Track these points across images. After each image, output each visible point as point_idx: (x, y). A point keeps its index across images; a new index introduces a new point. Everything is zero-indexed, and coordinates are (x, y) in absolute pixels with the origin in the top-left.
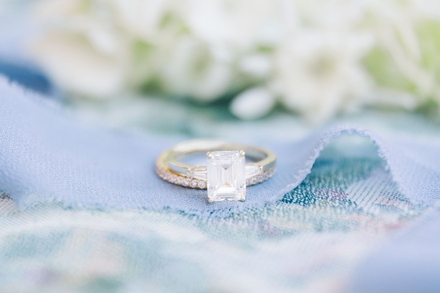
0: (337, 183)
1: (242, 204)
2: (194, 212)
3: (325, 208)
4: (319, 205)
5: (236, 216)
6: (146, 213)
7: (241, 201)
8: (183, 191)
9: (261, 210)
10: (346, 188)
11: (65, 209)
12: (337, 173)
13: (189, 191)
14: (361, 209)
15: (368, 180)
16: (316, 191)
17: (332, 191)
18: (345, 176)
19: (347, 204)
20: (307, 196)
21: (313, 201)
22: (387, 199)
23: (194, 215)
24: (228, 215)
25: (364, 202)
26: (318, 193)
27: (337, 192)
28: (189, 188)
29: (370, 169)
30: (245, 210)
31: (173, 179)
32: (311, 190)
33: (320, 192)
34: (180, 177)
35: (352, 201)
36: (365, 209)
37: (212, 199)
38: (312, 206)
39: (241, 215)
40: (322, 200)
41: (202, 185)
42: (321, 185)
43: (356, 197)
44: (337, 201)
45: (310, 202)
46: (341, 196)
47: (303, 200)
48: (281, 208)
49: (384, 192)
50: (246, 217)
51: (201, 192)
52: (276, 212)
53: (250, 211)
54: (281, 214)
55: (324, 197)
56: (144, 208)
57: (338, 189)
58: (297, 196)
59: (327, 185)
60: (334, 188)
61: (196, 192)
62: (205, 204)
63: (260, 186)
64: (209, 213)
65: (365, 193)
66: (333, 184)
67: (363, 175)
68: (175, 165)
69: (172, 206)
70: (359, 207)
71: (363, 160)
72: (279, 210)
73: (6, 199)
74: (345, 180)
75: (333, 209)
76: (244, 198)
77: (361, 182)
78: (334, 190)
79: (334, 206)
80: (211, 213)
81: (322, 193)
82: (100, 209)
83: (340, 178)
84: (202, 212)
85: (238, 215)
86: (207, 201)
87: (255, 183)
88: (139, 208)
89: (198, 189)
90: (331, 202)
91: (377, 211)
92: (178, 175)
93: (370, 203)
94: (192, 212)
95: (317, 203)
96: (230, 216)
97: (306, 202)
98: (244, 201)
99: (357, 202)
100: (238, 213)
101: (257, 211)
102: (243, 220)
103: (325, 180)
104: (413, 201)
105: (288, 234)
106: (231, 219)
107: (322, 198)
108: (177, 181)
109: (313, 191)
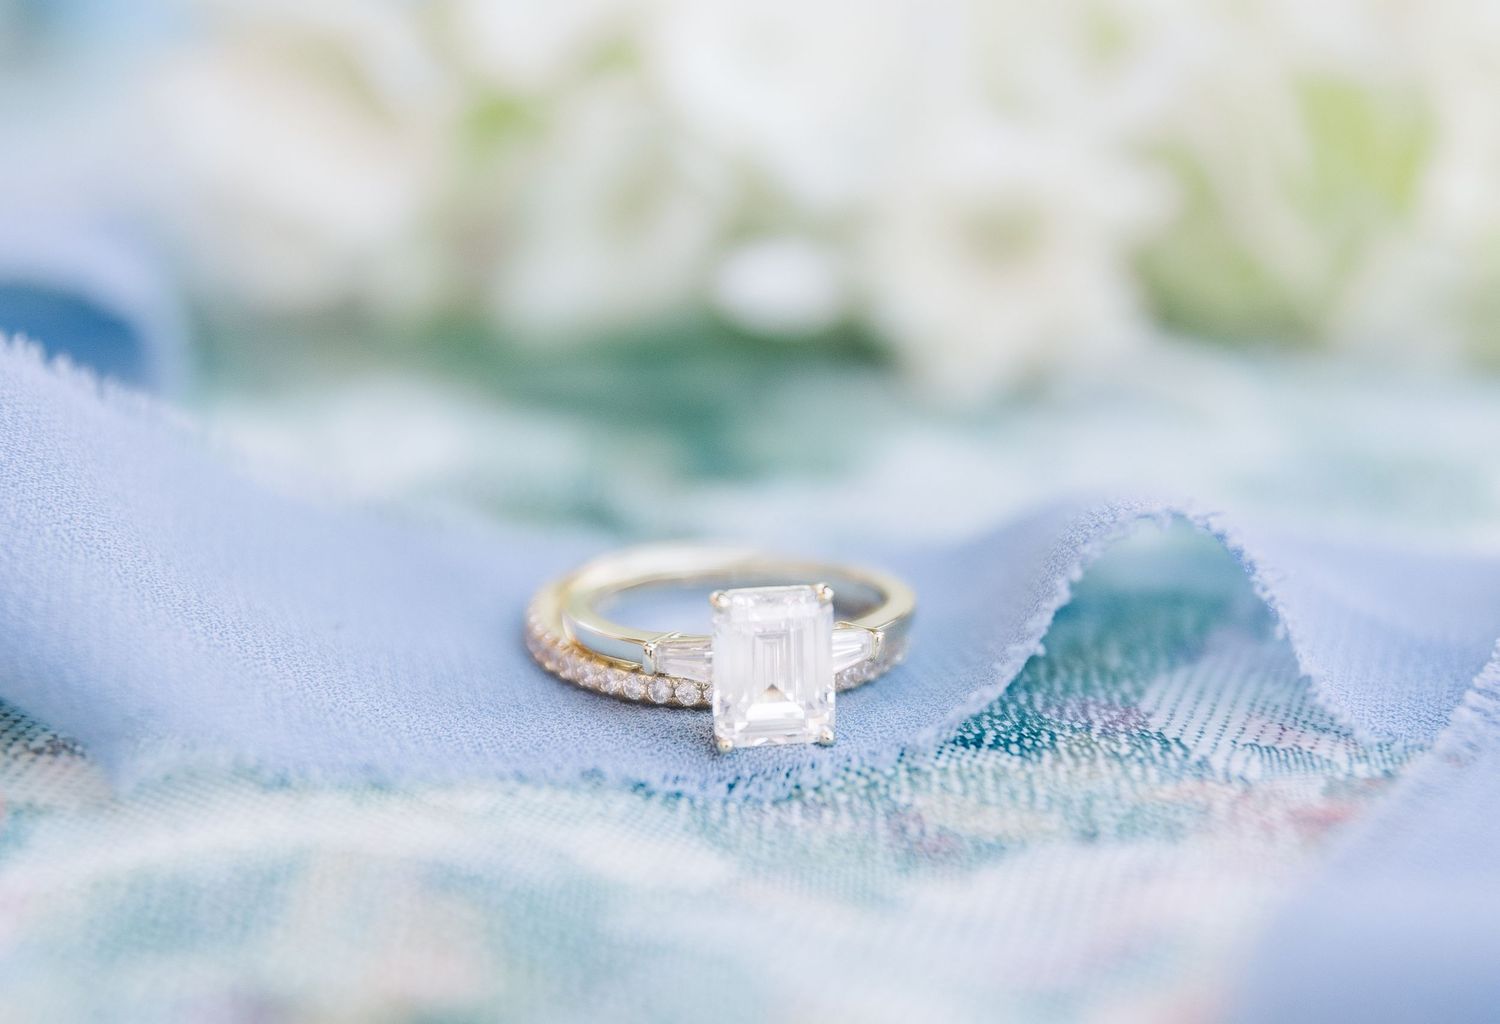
0: (1109, 679)
1: (825, 753)
2: (679, 787)
3: (1093, 761)
4: (1071, 753)
5: (810, 794)
6: (525, 792)
7: (821, 745)
8: (628, 715)
9: (890, 772)
10: (1140, 693)
11: (266, 787)
12: (1099, 643)
13: (647, 715)
14: (1203, 763)
15: (1205, 665)
16: (1047, 705)
17: (1096, 703)
18: (1129, 652)
19: (1156, 746)
20: (1023, 723)
21: (1046, 738)
22: (1275, 730)
23: (678, 795)
24: (783, 793)
25: (1208, 740)
26: (1054, 711)
27: (1115, 709)
28: (646, 704)
29: (1202, 628)
30: (836, 775)
31: (591, 674)
32: (1030, 702)
33: (1061, 710)
34: (618, 671)
35: (1170, 735)
36: (1218, 762)
37: (727, 741)
38: (1047, 755)
39: (826, 789)
40: (1076, 737)
41: (688, 695)
42: (1058, 687)
43: (1177, 723)
44: (1123, 738)
45: (1037, 743)
46: (1132, 721)
47: (1014, 737)
48: (953, 766)
49: (1259, 703)
50: (842, 798)
51: (688, 719)
52: (936, 778)
53: (852, 776)
54: (957, 786)
55: (1077, 725)
56: (521, 778)
57: (1116, 697)
58: (993, 725)
59: (1078, 683)
60: (1101, 693)
61: (674, 720)
62: (706, 758)
63: (869, 692)
64: (723, 787)
65: (1203, 710)
66: (1096, 682)
67: (1184, 649)
68: (596, 628)
69: (607, 768)
70: (1194, 757)
71: (1175, 600)
72: (944, 771)
73: (64, 757)
74: (1131, 666)
75: (1116, 765)
76: (831, 736)
77: (1181, 674)
78: (1104, 702)
79: (1116, 754)
80: (731, 787)
81: (1068, 711)
82: (376, 782)
83: (1114, 660)
84: (703, 786)
85: (817, 789)
86: (712, 748)
87: (852, 685)
88: (502, 778)
89: (674, 706)
90: (1103, 742)
91: (1255, 769)
92: (611, 665)
93: (1225, 743)
94: (670, 787)
95: (1061, 745)
96: (790, 796)
97: (1028, 742)
98: (832, 746)
99: (1183, 741)
100: (816, 783)
101: (875, 777)
102: (836, 807)
103: (1069, 669)
104: (1362, 734)
105: (990, 850)
106: (796, 805)
107: (1074, 730)
108: (607, 682)
109: (1039, 705)
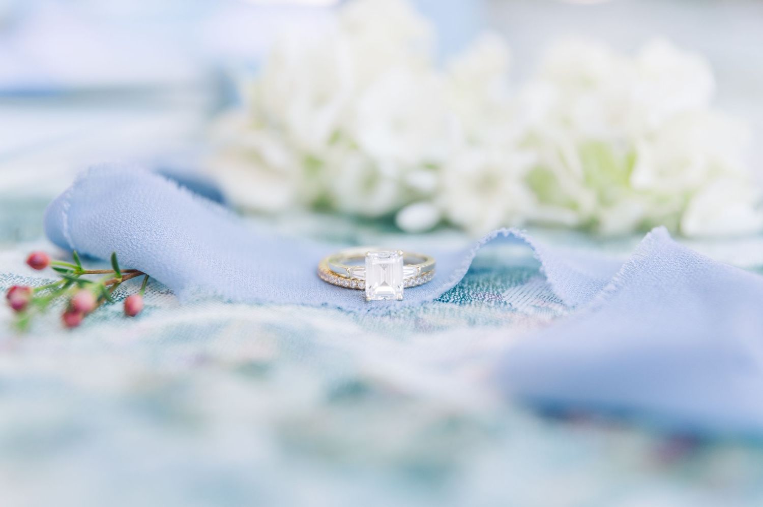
0: (495, 288)
1: (399, 302)
2: (352, 309)
3: (481, 307)
4: (475, 305)
5: (393, 314)
6: (304, 308)
7: (399, 300)
8: (344, 292)
9: (418, 308)
10: (503, 292)
11: (225, 302)
12: (495, 279)
13: (348, 291)
14: (516, 309)
15: (526, 286)
16: (473, 293)
17: (489, 294)
18: (503, 281)
19: (503, 304)
20: (463, 297)
21: (469, 301)
22: (542, 302)
23: (351, 311)
24: (385, 313)
25: (519, 303)
26: (475, 295)
27: (494, 295)
28: (349, 288)
29: (528, 277)
30: (402, 309)
31: (334, 280)
32: (468, 293)
33: (477, 294)
34: (341, 278)
35: (508, 302)
36: (520, 309)
37: (369, 298)
38: (467, 305)
39: (398, 313)
40: (479, 301)
41: (361, 288)
42: (478, 289)
43: (512, 299)
44: (493, 302)
45: (466, 302)
46: (498, 298)
47: (459, 301)
48: (437, 307)
49: (540, 295)
50: (402, 315)
51: (361, 293)
52: (432, 310)
53: (406, 309)
54: (437, 311)
55: (480, 298)
56: (303, 304)
57: (496, 292)
58: (454, 297)
59: (485, 288)
60: (491, 291)
61: (356, 292)
62: (363, 303)
63: (419, 288)
64: (366, 311)
65: (522, 296)
66: (491, 288)
67: (521, 281)
68: (337, 267)
69: (330, 303)
70: (513, 307)
71: (522, 269)
72: (434, 308)
73: (169, 295)
74: (503, 285)
75: (488, 309)
76: (402, 298)
77: (518, 287)
78: (491, 293)
79: (489, 306)
80: (369, 310)
81: (479, 295)
82: (259, 303)
83: (498, 283)
84: (360, 310)
85: (395, 313)
86: (366, 301)
88: (298, 304)
89: (357, 289)
90: (486, 303)
91: (531, 311)
92: (339, 276)
93: (525, 305)
94: (349, 309)
95: (473, 303)
96: (387, 314)
97: (463, 302)
98: (402, 300)
99: (512, 303)
100: (395, 311)
101: (414, 309)
102: (399, 317)
103: (483, 285)
104: (567, 302)
105: (441, 328)
106: (388, 317)
108: (338, 281)
109: (470, 293)
